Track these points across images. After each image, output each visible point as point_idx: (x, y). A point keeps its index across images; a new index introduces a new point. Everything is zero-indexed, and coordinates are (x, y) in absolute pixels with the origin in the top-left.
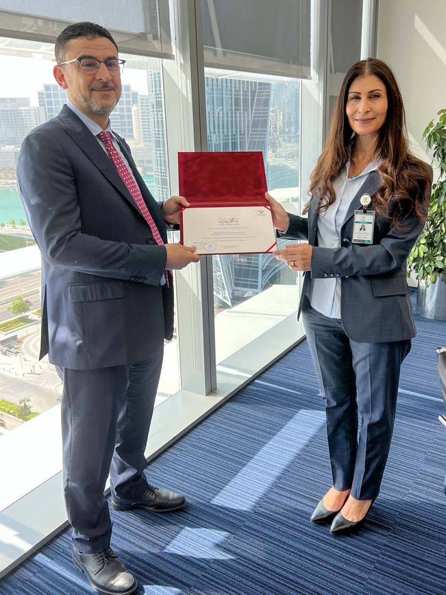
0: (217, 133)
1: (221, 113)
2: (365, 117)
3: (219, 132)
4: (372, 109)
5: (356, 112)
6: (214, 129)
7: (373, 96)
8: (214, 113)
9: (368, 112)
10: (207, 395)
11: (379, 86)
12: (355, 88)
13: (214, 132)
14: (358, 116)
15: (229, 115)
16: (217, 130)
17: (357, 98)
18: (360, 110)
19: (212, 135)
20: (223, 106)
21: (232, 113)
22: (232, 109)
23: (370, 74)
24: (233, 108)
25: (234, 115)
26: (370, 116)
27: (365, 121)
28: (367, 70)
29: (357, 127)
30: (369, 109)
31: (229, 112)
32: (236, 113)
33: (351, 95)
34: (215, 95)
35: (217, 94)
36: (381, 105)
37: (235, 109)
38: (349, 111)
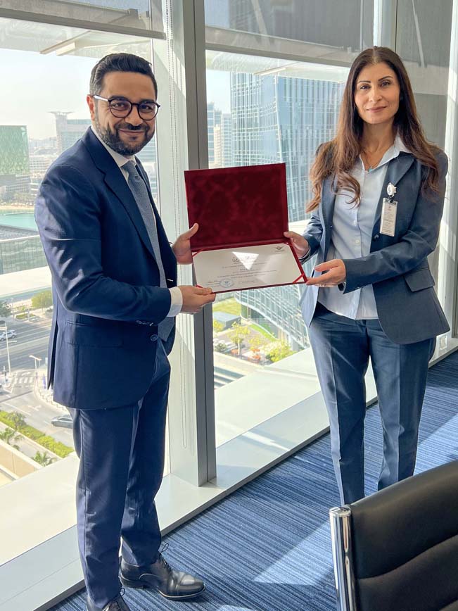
0: (304, 154)
1: (310, 132)
2: (377, 106)
3: (307, 153)
4: (383, 97)
5: (366, 101)
6: (302, 150)
7: (383, 83)
8: (302, 132)
9: (380, 100)
10: (200, 486)
11: (388, 73)
12: (363, 77)
13: (302, 153)
14: (369, 106)
15: (320, 134)
16: (304, 151)
17: (367, 87)
18: (372, 99)
19: (299, 156)
20: (313, 123)
21: (323, 131)
22: (323, 127)
23: (379, 62)
24: (325, 125)
25: (325, 134)
26: (382, 104)
27: (378, 109)
28: (375, 58)
29: (368, 116)
30: (381, 98)
31: (320, 130)
32: (328, 131)
33: (359, 85)
34: (304, 112)
35: (307, 110)
36: (393, 92)
37: (327, 127)
38: (358, 101)
